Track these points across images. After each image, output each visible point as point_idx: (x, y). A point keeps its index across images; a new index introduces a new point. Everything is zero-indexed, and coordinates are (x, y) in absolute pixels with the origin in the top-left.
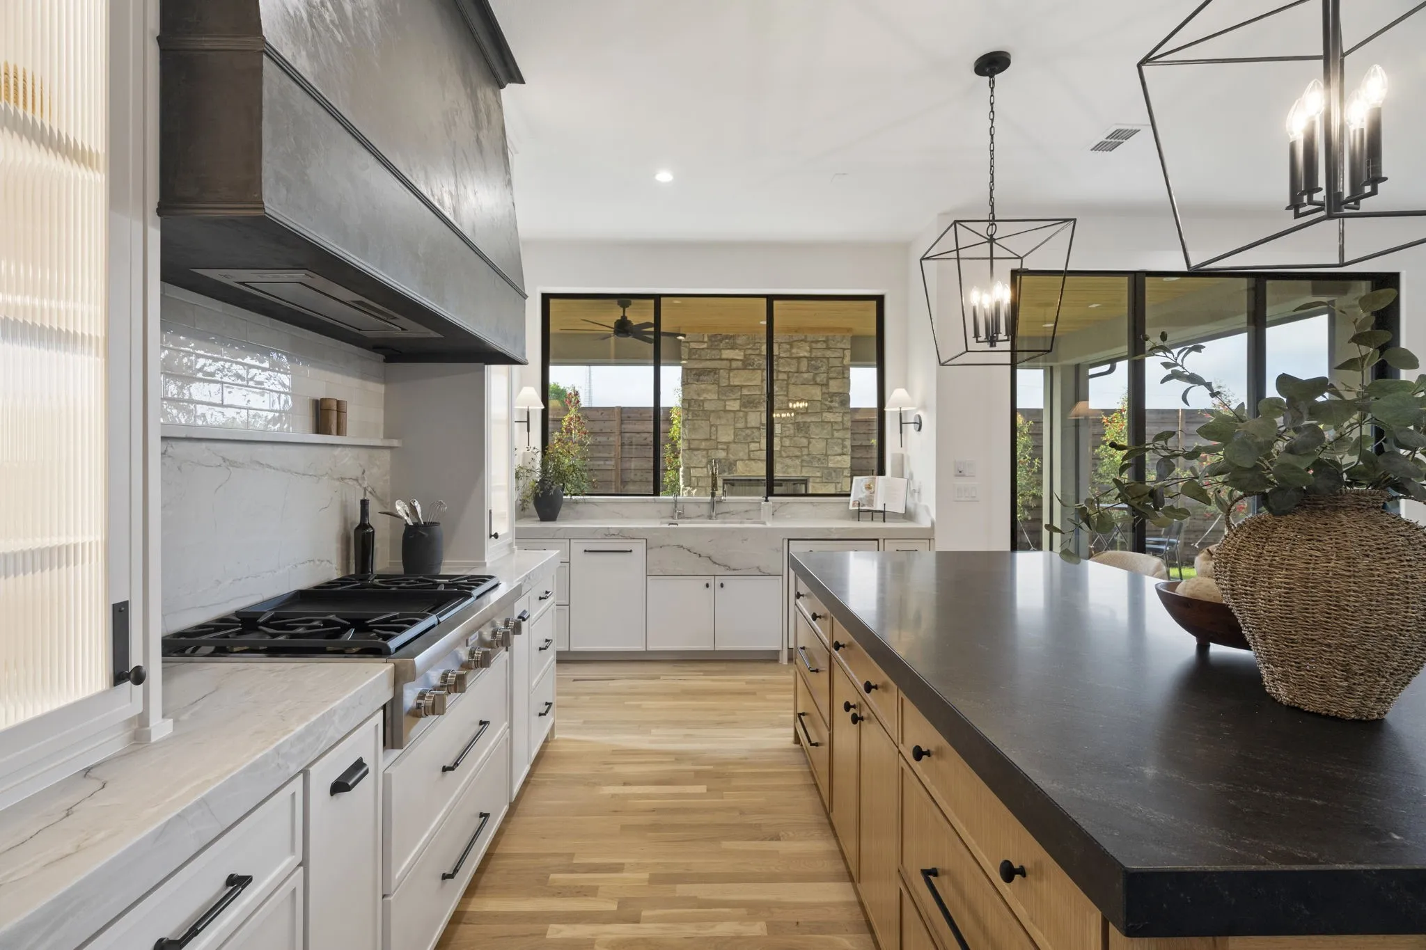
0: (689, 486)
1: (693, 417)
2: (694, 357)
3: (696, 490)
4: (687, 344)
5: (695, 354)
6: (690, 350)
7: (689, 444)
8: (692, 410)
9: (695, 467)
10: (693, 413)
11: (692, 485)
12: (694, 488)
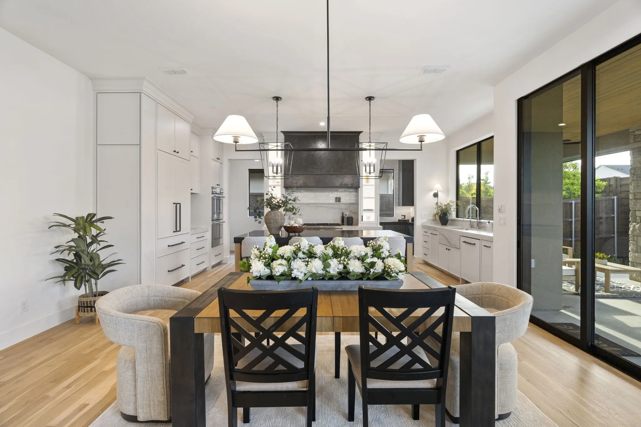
0: (635, 222)
1: (637, 178)
2: (637, 140)
3: (639, 225)
4: (633, 133)
5: (638, 138)
6: (635, 136)
7: (635, 195)
8: (636, 174)
9: (639, 210)
10: (637, 176)
11: (637, 222)
12: (638, 224)
